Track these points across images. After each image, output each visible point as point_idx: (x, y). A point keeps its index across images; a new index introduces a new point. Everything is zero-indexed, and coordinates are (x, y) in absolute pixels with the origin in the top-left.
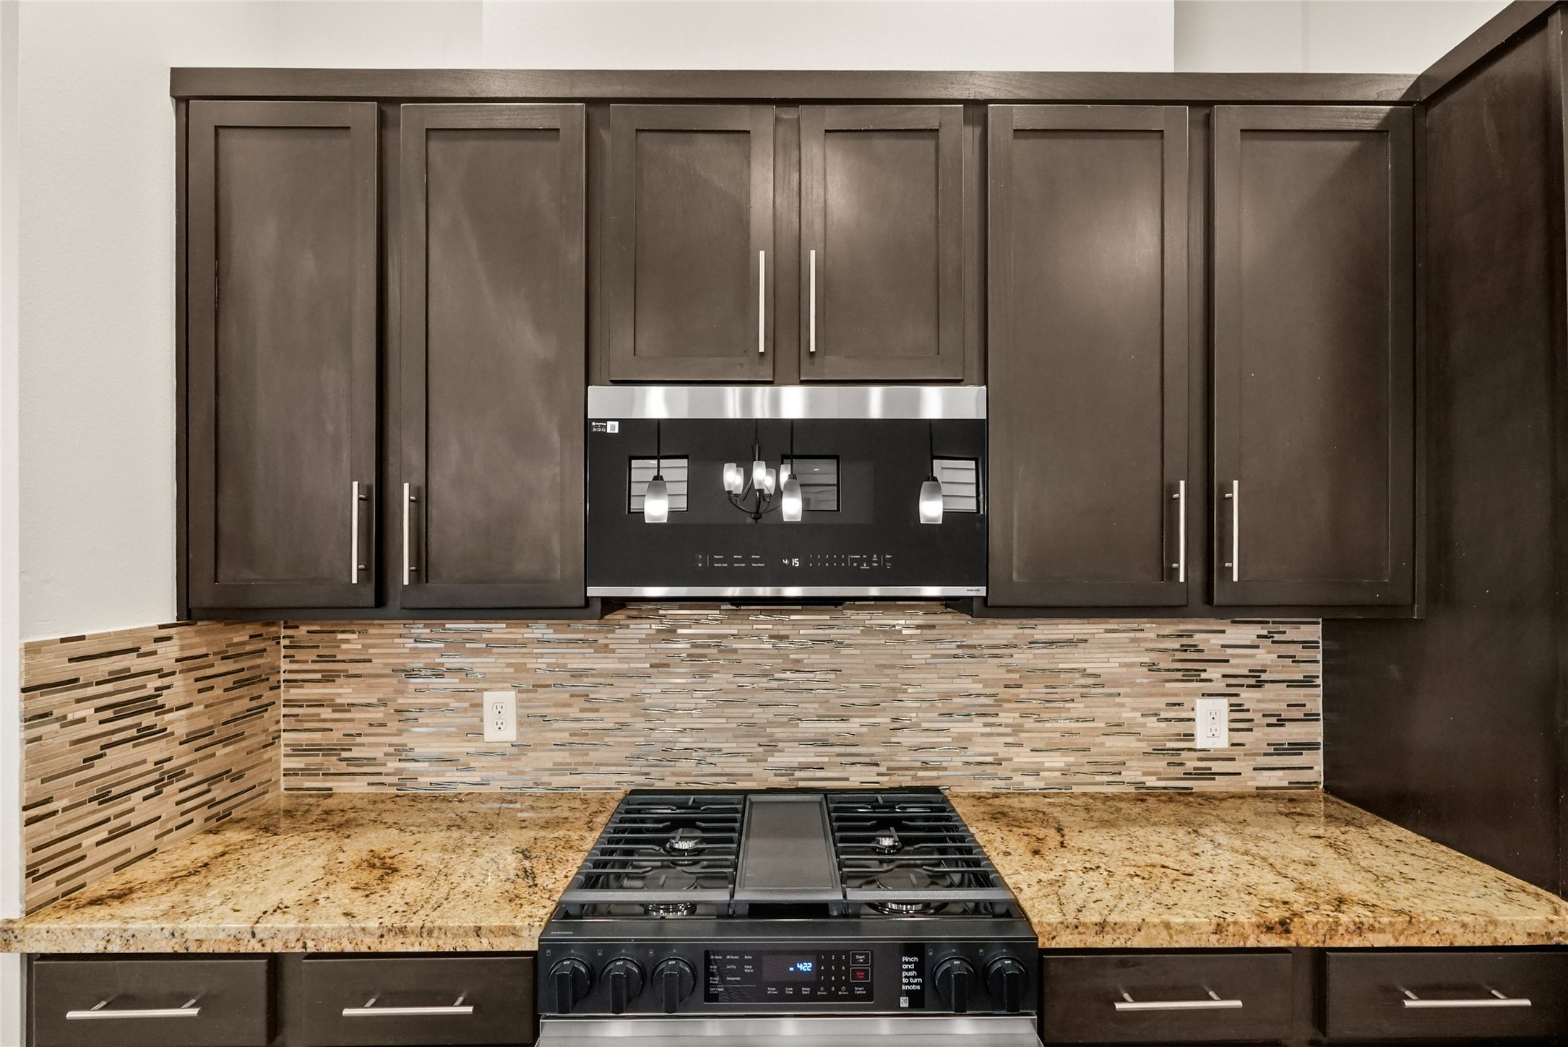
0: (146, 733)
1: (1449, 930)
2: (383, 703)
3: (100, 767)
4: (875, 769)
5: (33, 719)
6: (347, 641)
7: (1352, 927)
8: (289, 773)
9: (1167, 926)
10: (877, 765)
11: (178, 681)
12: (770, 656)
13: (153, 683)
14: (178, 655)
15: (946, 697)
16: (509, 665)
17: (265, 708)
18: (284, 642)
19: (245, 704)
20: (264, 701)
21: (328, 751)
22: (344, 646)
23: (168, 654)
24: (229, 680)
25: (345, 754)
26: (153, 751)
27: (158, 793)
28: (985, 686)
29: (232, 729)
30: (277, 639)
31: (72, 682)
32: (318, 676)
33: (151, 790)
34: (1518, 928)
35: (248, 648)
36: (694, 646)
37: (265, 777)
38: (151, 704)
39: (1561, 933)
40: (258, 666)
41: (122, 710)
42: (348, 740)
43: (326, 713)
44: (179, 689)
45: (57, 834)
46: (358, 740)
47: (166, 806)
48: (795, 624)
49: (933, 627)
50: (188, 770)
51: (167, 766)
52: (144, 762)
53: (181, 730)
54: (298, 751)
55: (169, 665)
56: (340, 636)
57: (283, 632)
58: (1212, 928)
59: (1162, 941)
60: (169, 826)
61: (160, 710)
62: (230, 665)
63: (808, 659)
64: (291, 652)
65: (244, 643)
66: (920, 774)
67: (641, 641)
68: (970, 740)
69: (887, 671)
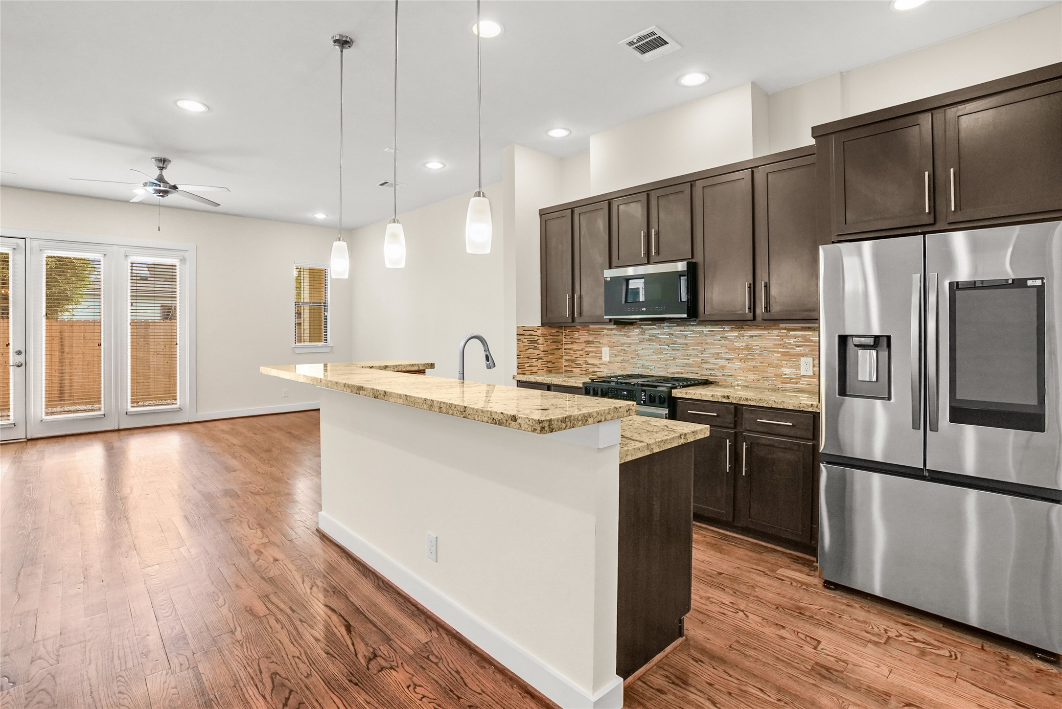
0: (535, 348)
1: (771, 402)
2: (582, 350)
3: (528, 352)
4: (697, 375)
5: (519, 340)
6: (575, 334)
7: (745, 399)
8: (565, 366)
9: (701, 394)
10: (698, 374)
11: (541, 338)
12: (668, 340)
13: (537, 338)
14: (541, 333)
15: (718, 354)
16: (608, 341)
17: (559, 349)
18: (564, 334)
19: (555, 347)
20: (559, 347)
21: (572, 361)
22: (575, 335)
23: (539, 332)
24: (551, 341)
25: (575, 362)
26: (537, 352)
27: (538, 361)
28: (729, 350)
29: (552, 352)
30: (562, 333)
31: (523, 335)
32: (570, 343)
33: (536, 360)
34: (790, 404)
35: (556, 334)
36: (650, 336)
37: (560, 366)
38: (535, 342)
39: (803, 407)
40: (558, 339)
41: (532, 342)
42: (576, 359)
43: (572, 352)
44: (541, 341)
45: (521, 362)
46: (578, 359)
47: (539, 363)
48: (675, 330)
49: (713, 331)
50: (543, 358)
51: (539, 356)
52: (535, 353)
53: (542, 349)
54: (567, 361)
55: (540, 335)
56: (574, 333)
57: (564, 332)
58: (711, 396)
59: (699, 398)
60: (539, 368)
61: (538, 343)
62: (551, 337)
63: (679, 341)
64: (565, 336)
65: (554, 333)
66: (710, 377)
67: (637, 335)
68: (724, 367)
69: (700, 345)
